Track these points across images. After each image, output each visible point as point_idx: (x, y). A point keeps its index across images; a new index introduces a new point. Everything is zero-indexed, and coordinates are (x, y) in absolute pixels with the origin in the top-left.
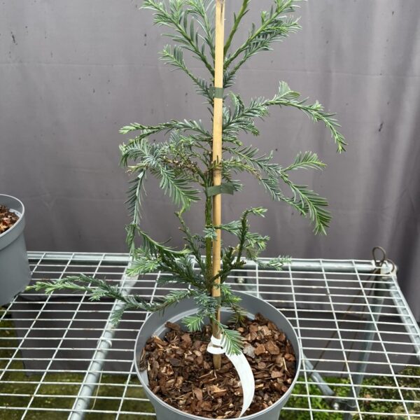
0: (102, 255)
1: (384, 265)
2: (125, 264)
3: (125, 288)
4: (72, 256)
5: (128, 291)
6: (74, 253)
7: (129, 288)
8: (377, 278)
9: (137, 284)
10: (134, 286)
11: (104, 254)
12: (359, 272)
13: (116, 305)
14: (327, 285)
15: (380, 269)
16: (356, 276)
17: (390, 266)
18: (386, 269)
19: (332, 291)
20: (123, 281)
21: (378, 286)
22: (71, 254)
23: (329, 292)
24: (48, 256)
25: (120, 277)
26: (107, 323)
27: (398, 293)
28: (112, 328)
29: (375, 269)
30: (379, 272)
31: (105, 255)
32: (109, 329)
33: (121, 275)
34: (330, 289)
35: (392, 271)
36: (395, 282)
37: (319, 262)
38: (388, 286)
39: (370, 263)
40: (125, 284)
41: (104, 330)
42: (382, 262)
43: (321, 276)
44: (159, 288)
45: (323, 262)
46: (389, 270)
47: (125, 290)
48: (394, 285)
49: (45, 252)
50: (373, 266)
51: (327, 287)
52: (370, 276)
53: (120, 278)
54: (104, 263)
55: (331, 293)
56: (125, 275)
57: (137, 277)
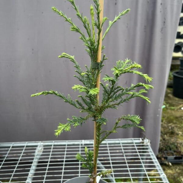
1: (145, 140)
2: (36, 146)
6: (13, 143)
7: (38, 157)
8: (143, 146)
9: (42, 155)
11: (27, 142)
12: (136, 143)
13: (33, 165)
16: (134, 145)
17: (148, 140)
19: (125, 152)
20: (36, 154)
21: (143, 149)
25: (34, 152)
26: (29, 174)
27: (151, 151)
28: (32, 176)
30: (143, 143)
32: (30, 177)
35: (148, 142)
36: (150, 147)
37: (119, 140)
38: (147, 149)
39: (139, 140)
41: (28, 177)
42: (144, 138)
43: (120, 146)
44: (52, 156)
45: (121, 140)
46: (147, 142)
47: (37, 158)
50: (141, 140)
51: (123, 151)
54: (27, 146)
56: (36, 151)
57: (42, 152)
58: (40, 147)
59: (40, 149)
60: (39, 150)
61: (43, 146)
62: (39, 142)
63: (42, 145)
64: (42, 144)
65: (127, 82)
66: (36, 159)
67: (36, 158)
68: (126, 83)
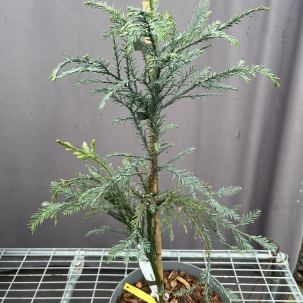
0: (52, 250)
1: (278, 254)
2: (72, 258)
3: (71, 282)
4: (27, 252)
5: (74, 284)
6: (29, 249)
7: (74, 282)
8: (273, 267)
9: (81, 278)
10: (79, 280)
11: (54, 249)
12: (260, 261)
13: (64, 299)
14: (236, 274)
15: (275, 259)
16: (257, 265)
17: (283, 255)
18: (281, 258)
19: (241, 280)
20: (69, 275)
22: (27, 250)
23: (238, 281)
24: (7, 252)
25: (66, 271)
27: (291, 280)
29: (272, 258)
30: (274, 261)
31: (56, 250)
33: (68, 270)
34: (238, 278)
35: (285, 260)
36: (289, 270)
37: (227, 252)
38: (283, 274)
39: (267, 253)
40: (71, 278)
42: (277, 252)
43: (231, 266)
44: (100, 282)
45: (231, 252)
46: (283, 259)
47: (72, 284)
48: (288, 272)
49: (5, 249)
50: (270, 256)
51: (236, 276)
52: (267, 265)
53: (67, 273)
54: (54, 258)
55: (240, 282)
56: (71, 269)
57: (81, 271)
58: (78, 259)
59: (78, 264)
60: (76, 266)
61: (83, 257)
62: (77, 250)
63: (83, 255)
64: (82, 253)
65: (239, 134)
66: (70, 286)
67: (69, 284)
68: (238, 137)
